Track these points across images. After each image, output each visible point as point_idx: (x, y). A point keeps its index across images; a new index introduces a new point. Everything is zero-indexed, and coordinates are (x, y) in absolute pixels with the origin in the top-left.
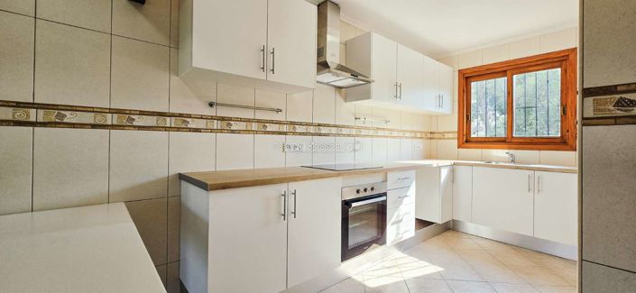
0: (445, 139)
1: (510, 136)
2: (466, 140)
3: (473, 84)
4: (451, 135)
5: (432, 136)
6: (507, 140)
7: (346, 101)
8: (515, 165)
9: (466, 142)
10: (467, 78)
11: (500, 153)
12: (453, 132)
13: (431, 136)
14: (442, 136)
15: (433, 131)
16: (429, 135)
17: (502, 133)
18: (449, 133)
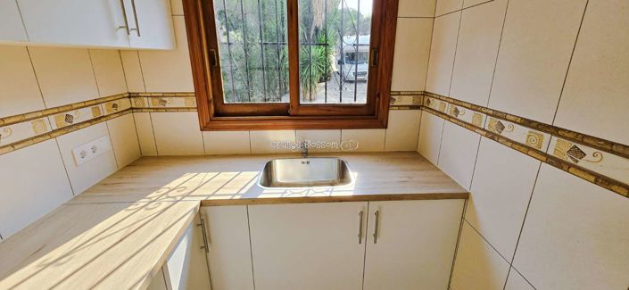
0: (167, 110)
1: (295, 105)
2: (216, 111)
4: (180, 102)
5: (135, 103)
6: (291, 111)
9: (217, 114)
12: (185, 95)
13: (133, 103)
14: (160, 102)
15: (133, 90)
16: (125, 104)
18: (175, 95)
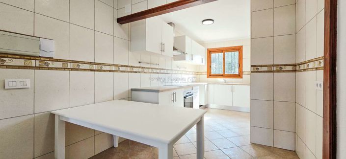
0: (202, 74)
2: (210, 75)
3: (212, 54)
6: (223, 75)
7: (174, 60)
8: (226, 83)
10: (210, 52)
11: (221, 80)
12: (205, 72)
13: (197, 73)
15: (198, 71)
17: (221, 73)
